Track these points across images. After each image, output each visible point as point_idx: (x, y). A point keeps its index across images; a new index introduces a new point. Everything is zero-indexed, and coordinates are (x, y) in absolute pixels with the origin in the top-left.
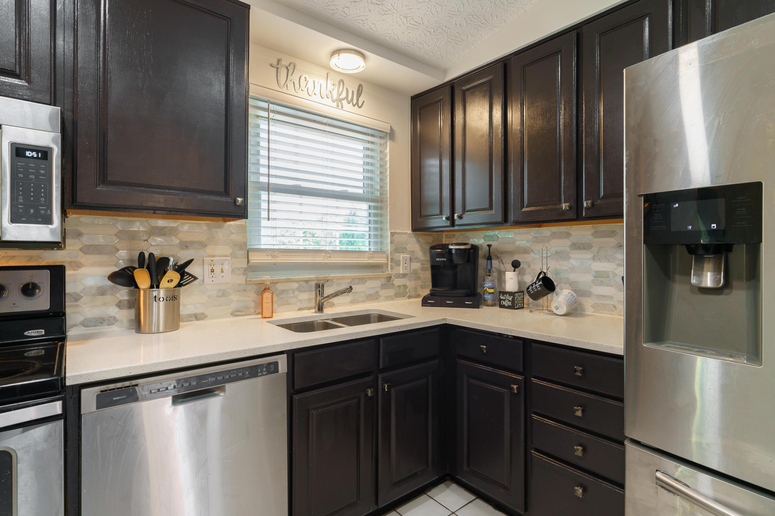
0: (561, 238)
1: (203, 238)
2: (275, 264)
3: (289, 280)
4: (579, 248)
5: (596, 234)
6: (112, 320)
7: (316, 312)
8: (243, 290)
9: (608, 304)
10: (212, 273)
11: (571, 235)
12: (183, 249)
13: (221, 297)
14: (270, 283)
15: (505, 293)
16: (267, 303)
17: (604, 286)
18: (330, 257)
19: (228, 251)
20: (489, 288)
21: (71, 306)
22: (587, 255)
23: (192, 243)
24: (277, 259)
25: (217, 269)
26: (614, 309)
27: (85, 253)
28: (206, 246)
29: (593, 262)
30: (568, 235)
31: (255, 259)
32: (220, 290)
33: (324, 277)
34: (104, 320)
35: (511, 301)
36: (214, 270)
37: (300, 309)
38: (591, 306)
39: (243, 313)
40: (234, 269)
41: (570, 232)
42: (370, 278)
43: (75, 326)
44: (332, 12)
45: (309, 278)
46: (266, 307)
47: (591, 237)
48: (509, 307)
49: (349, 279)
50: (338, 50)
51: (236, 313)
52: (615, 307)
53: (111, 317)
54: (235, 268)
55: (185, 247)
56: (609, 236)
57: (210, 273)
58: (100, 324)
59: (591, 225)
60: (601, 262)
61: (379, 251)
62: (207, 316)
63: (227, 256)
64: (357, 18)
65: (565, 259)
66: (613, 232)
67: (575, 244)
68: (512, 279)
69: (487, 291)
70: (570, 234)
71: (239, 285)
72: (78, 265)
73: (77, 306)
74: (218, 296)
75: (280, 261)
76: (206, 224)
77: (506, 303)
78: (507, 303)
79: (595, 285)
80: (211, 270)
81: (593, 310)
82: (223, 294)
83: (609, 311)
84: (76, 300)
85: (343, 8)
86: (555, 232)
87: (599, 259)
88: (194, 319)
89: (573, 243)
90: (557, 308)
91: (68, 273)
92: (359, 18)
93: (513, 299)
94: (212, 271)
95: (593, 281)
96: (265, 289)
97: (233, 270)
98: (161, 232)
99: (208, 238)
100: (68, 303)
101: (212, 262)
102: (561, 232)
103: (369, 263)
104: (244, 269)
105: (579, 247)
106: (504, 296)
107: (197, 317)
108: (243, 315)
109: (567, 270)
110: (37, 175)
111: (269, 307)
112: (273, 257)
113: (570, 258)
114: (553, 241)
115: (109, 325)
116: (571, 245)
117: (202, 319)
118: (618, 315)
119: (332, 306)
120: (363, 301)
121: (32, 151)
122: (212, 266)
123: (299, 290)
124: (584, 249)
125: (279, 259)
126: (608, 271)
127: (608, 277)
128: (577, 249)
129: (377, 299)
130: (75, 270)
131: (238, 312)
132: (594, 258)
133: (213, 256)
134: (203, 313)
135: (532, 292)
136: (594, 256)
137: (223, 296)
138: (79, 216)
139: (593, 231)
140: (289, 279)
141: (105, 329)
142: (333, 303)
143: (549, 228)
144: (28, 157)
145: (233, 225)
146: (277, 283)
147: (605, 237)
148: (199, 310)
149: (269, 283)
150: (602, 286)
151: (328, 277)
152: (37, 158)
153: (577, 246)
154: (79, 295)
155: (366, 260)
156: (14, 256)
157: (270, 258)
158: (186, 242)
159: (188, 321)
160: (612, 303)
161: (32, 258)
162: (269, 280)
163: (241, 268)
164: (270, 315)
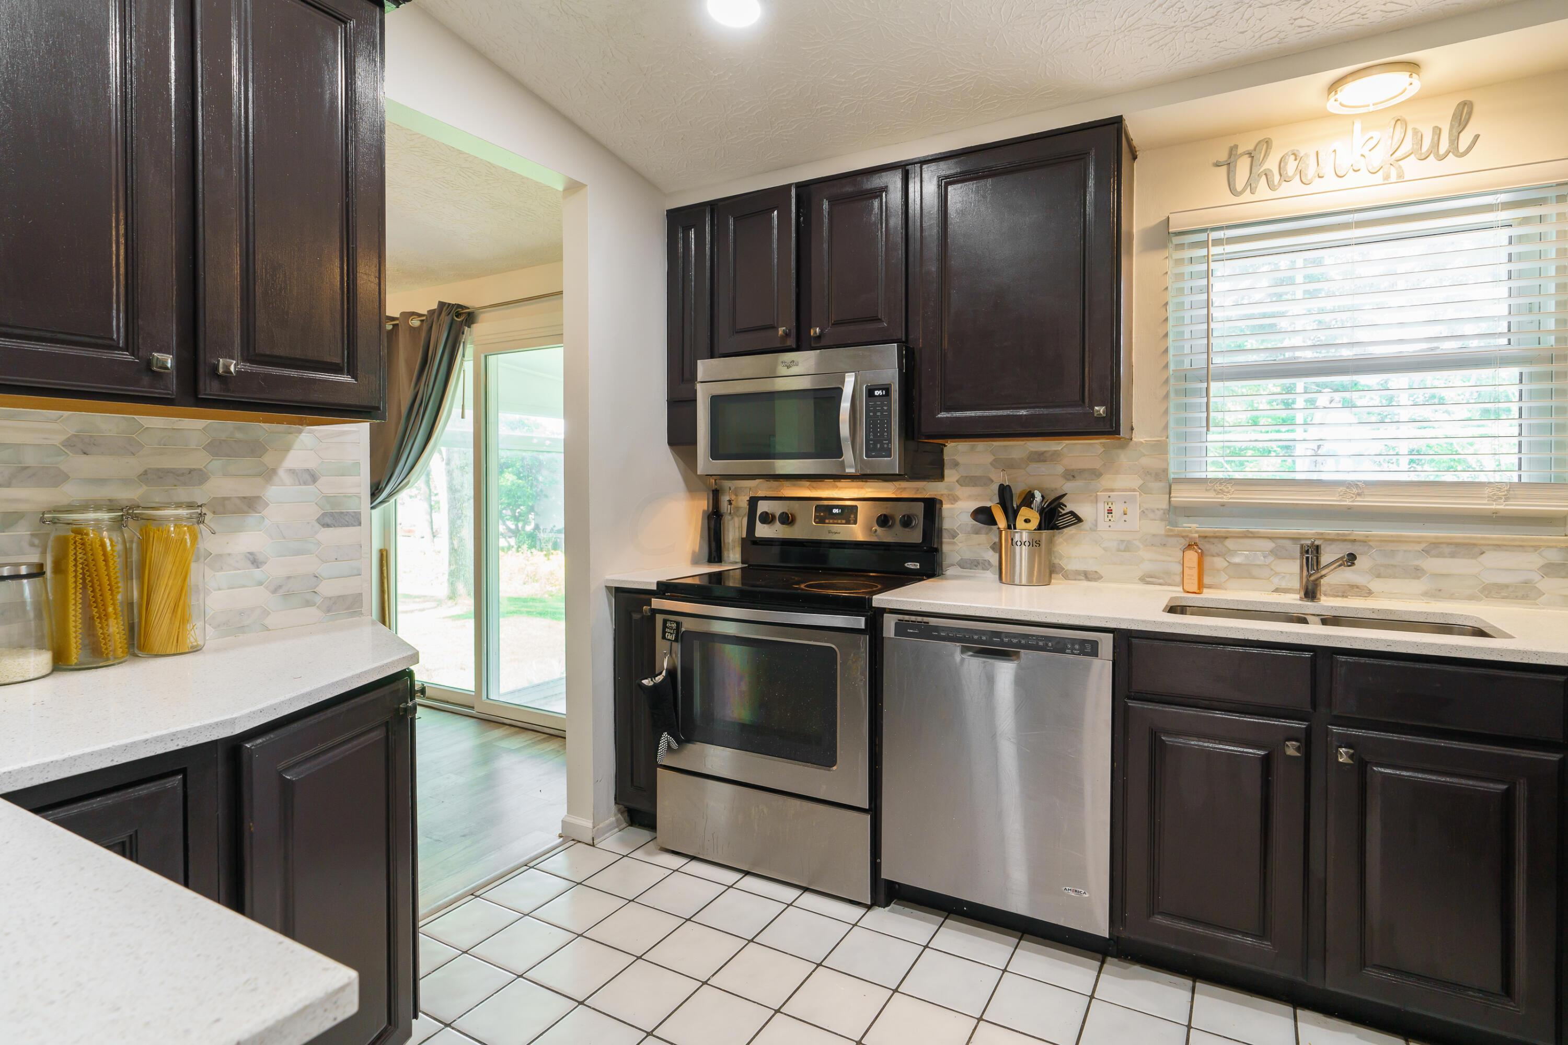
1: (1097, 465)
2: (1223, 505)
3: (1250, 535)
6: (986, 564)
7: (1301, 599)
8: (1161, 544)
10: (1110, 515)
12: (1068, 480)
13: (1125, 551)
14: (1199, 537)
16: (1190, 568)
18: (1359, 494)
19: (1136, 482)
21: (949, 543)
23: (1082, 471)
24: (1225, 497)
25: (1117, 509)
27: (962, 485)
28: (1100, 475)
31: (1182, 496)
32: (1122, 541)
33: (1338, 534)
34: (979, 563)
36: (1112, 510)
37: (1277, 590)
39: (1161, 581)
40: (1146, 512)
42: (1498, 547)
43: (953, 565)
44: (1277, 40)
45: (1299, 534)
46: (1188, 575)
49: (1419, 543)
50: (1334, 83)
51: (1148, 579)
53: (985, 560)
54: (1147, 509)
55: (1072, 478)
57: (1106, 514)
58: (975, 567)
61: (1552, 482)
62: (1102, 577)
63: (1134, 490)
64: (1336, 18)
71: (1154, 535)
72: (955, 499)
73: (954, 544)
74: (1119, 550)
75: (1230, 500)
76: (1101, 443)
80: (1108, 510)
82: (1126, 547)
84: (954, 537)
85: (1292, 24)
88: (1083, 578)
91: (946, 506)
92: (1342, 15)
94: (1110, 512)
96: (1189, 545)
97: (1144, 512)
98: (1040, 457)
99: (1104, 464)
100: (945, 540)
101: (1110, 500)
103: (1496, 512)
104: (1162, 511)
107: (1087, 576)
108: (1160, 584)
110: (882, 411)
111: (1192, 576)
112: (1218, 493)
115: (983, 569)
117: (1095, 580)
119: (1366, 595)
120: (1471, 598)
121: (879, 389)
122: (1110, 505)
123: (1276, 555)
125: (1230, 496)
129: (1525, 597)
130: (952, 504)
131: (1152, 577)
133: (1112, 490)
134: (1096, 572)
137: (1127, 550)
138: (957, 443)
140: (1251, 532)
141: (979, 572)
142: (1370, 590)
144: (876, 396)
145: (1144, 442)
146: (1226, 538)
148: (1090, 566)
149: (1197, 535)
151: (1349, 535)
152: (883, 395)
154: (955, 532)
155: (1484, 502)
156: (905, 488)
157: (1212, 494)
158: (1073, 470)
159: (1076, 580)
161: (918, 490)
162: (1197, 532)
163: (1158, 509)
164: (1196, 590)
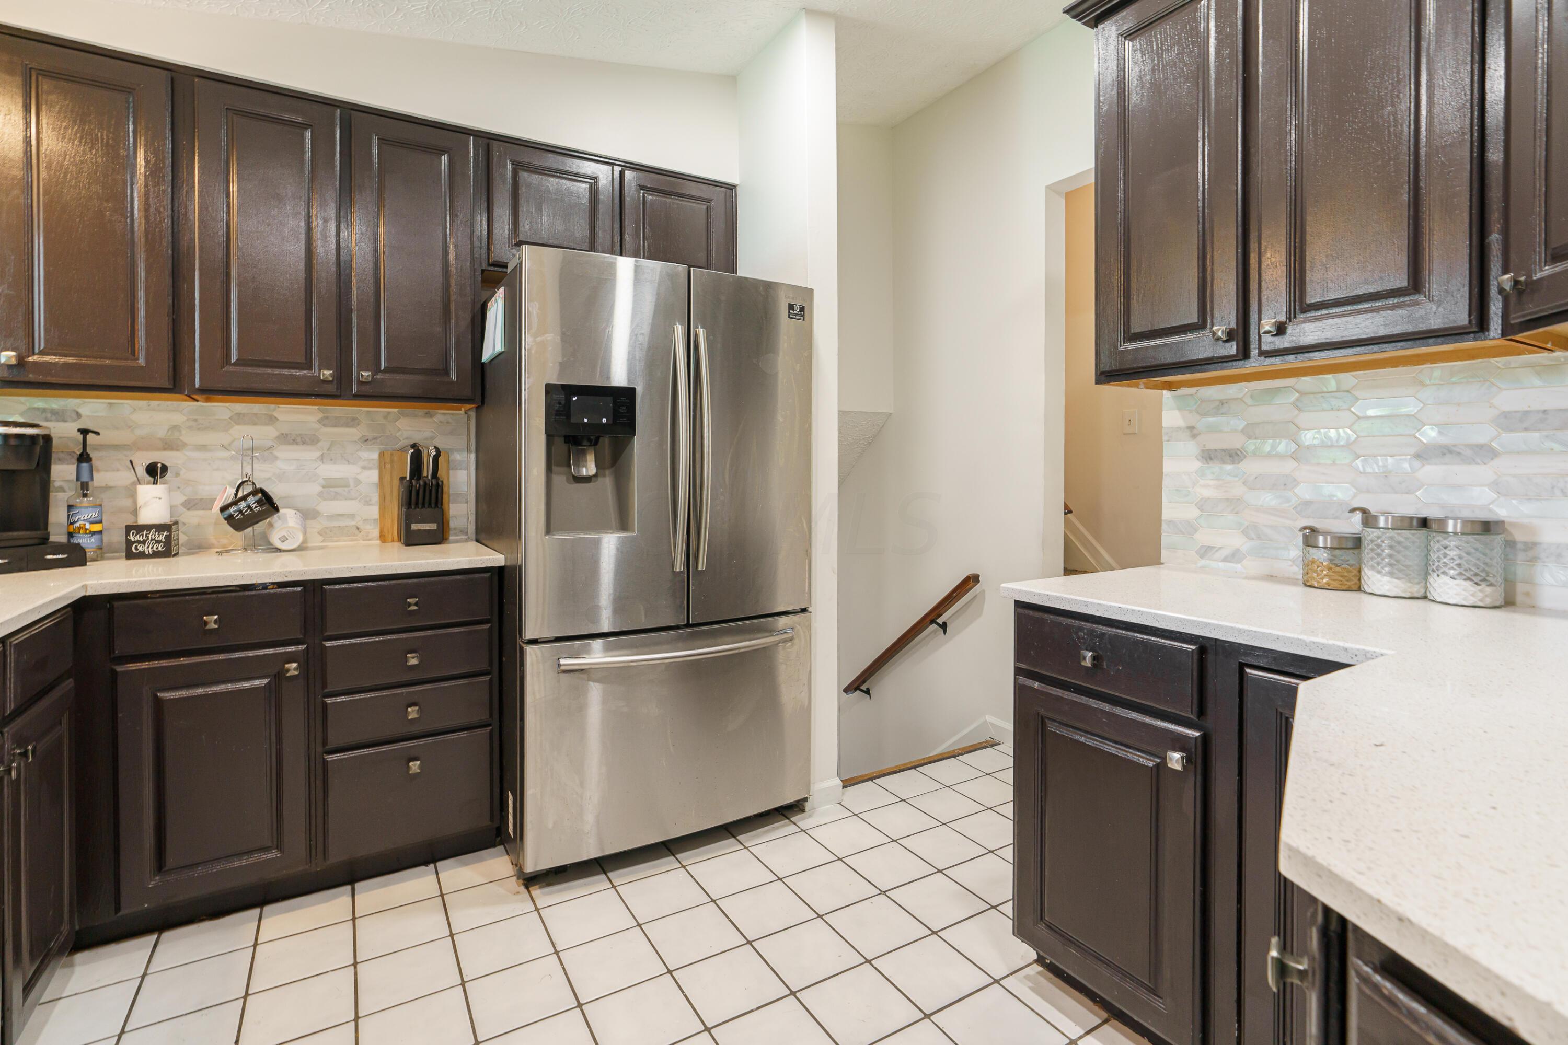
0: (255, 424)
4: (295, 442)
5: (324, 421)
9: (347, 526)
11: (278, 420)
15: (140, 529)
17: (341, 500)
20: (91, 523)
22: (309, 455)
26: (357, 532)
29: (321, 463)
30: (271, 420)
35: (162, 542)
38: (318, 533)
41: (275, 414)
47: (317, 426)
48: (156, 555)
52: (358, 529)
56: (347, 425)
59: (317, 407)
60: (335, 463)
65: (265, 461)
66: (354, 419)
67: (287, 435)
68: (160, 498)
69: (86, 530)
70: (275, 418)
77: (148, 547)
78: (152, 548)
79: (325, 500)
81: (321, 538)
83: (349, 536)
86: (240, 414)
87: (332, 460)
89: (283, 434)
90: (284, 539)
93: (168, 538)
95: (320, 495)
102: (256, 414)
105: (294, 440)
106: (143, 535)
109: (269, 478)
113: (276, 458)
114: (237, 427)
116: (278, 438)
118: (364, 540)
124: (304, 443)
126: (347, 478)
127: (347, 486)
128: (289, 444)
132: (322, 458)
135: (237, 516)
136: (322, 455)
139: (320, 415)
143: (227, 405)
147: (342, 426)
150: (337, 500)
153: (287, 439)
160: (354, 523)
